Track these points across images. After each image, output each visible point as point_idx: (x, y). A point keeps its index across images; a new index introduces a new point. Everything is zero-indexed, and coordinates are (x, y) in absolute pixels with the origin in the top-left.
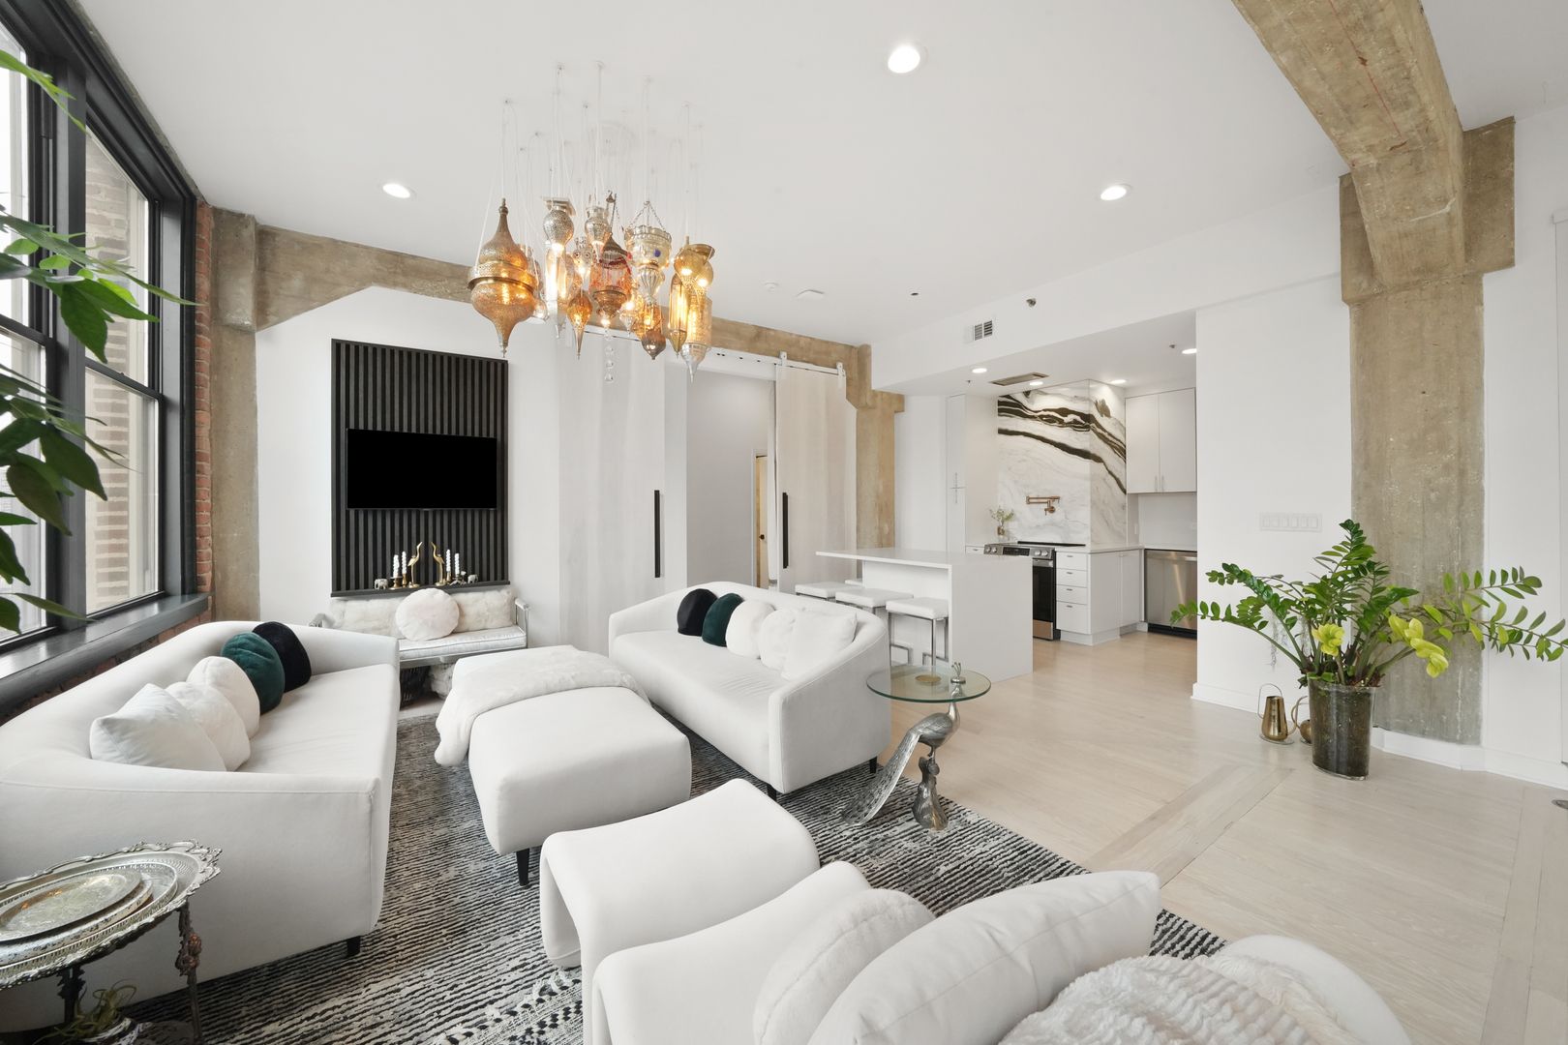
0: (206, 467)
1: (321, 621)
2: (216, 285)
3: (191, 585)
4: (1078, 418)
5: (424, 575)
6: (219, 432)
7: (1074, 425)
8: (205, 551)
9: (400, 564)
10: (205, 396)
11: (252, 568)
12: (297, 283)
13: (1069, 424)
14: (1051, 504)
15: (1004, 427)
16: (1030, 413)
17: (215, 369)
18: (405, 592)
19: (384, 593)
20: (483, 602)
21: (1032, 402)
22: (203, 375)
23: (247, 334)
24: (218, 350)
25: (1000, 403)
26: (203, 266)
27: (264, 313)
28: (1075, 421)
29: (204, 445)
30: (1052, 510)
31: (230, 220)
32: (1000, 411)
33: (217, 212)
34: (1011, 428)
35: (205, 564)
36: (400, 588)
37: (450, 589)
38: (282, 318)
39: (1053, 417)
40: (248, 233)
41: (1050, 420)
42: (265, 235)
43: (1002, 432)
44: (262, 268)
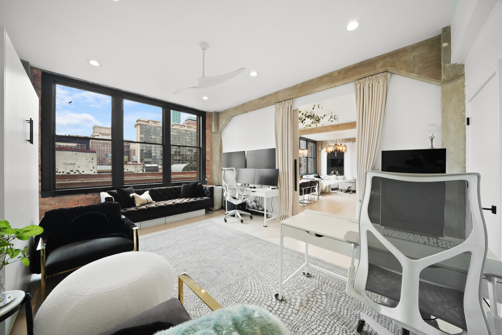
0: (317, 163)
1: (326, 177)
2: (318, 148)
3: (316, 173)
5: (335, 173)
6: (318, 160)
8: (317, 170)
9: (332, 172)
10: (317, 157)
11: (321, 172)
12: (324, 145)
17: (318, 155)
18: (332, 175)
19: (331, 175)
20: (340, 177)
22: (317, 156)
23: (321, 151)
24: (318, 153)
26: (317, 147)
27: (322, 149)
29: (317, 161)
31: (319, 142)
33: (318, 141)
35: (317, 171)
36: (332, 174)
37: (337, 175)
38: (323, 149)
40: (320, 142)
42: (322, 142)
44: (322, 145)
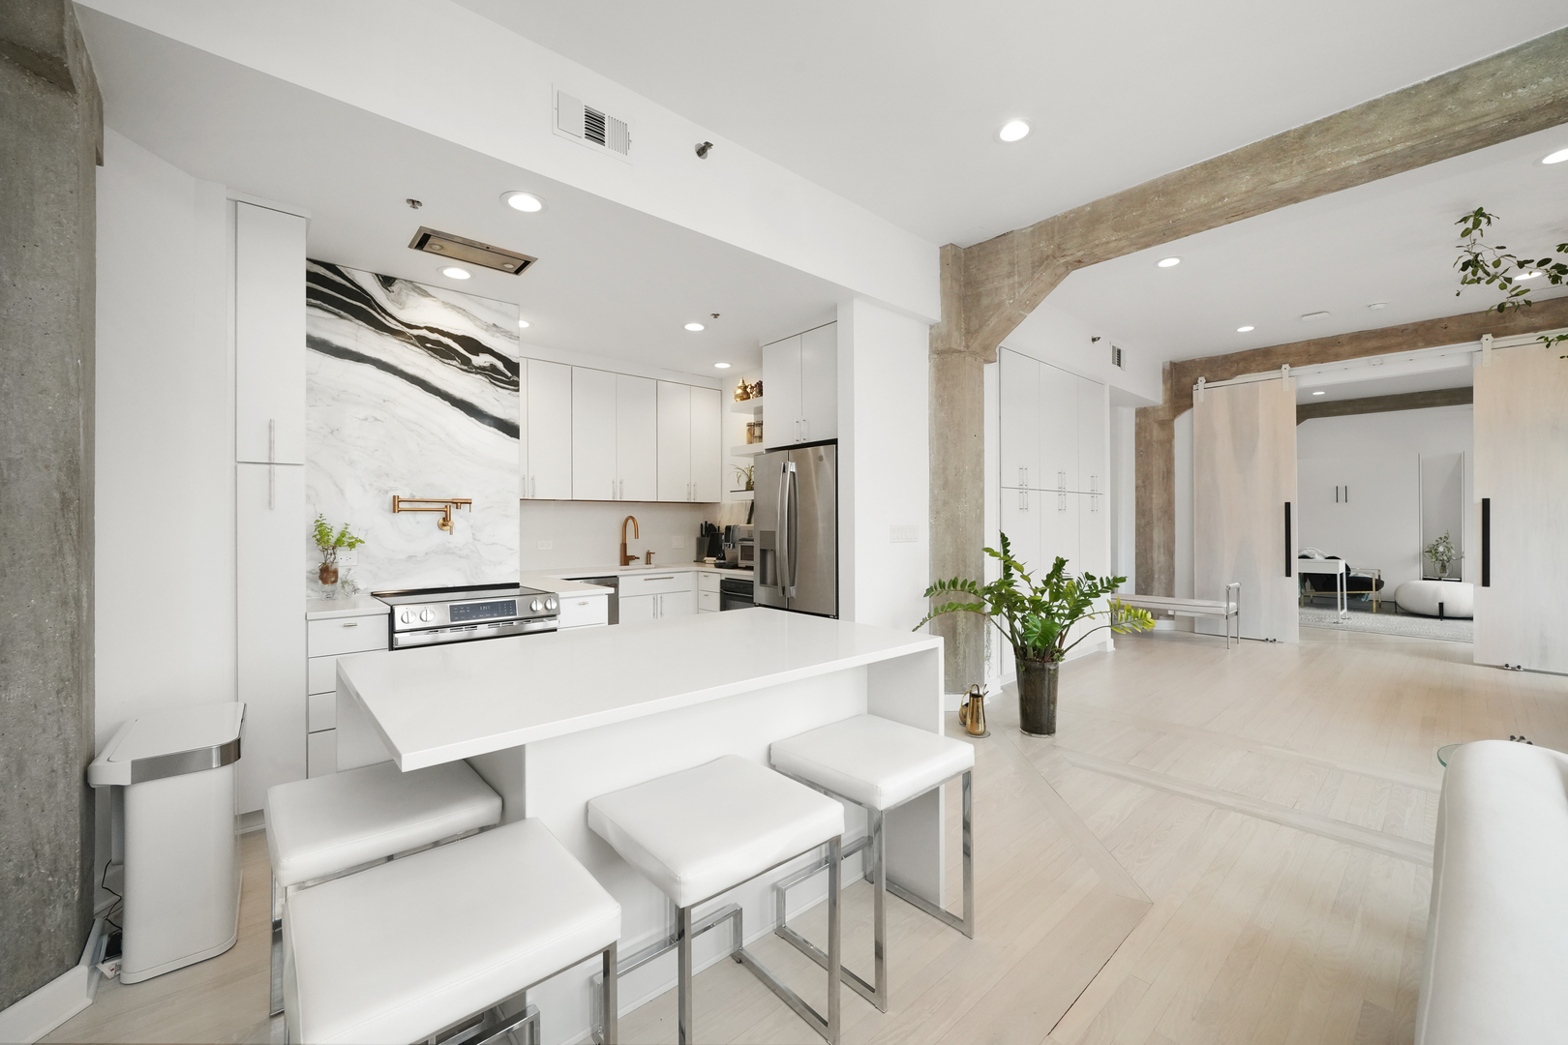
4: (500, 365)
7: (490, 372)
13: (481, 370)
14: (446, 510)
15: (320, 334)
16: (393, 324)
21: (402, 305)
25: (311, 276)
28: (493, 368)
30: (445, 522)
32: (311, 293)
34: (338, 341)
39: (448, 347)
41: (442, 352)
43: (314, 343)
